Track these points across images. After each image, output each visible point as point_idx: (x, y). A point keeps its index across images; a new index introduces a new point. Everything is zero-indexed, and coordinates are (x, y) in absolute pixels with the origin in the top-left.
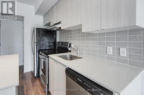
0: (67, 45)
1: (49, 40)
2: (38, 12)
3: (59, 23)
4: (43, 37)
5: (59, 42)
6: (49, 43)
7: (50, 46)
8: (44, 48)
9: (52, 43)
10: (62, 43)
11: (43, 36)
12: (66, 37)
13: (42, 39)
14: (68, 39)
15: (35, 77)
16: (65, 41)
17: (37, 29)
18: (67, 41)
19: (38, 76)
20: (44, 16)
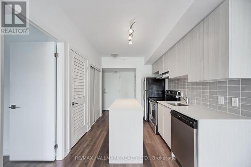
0: (176, 94)
1: (157, 88)
2: (147, 63)
3: (167, 73)
4: (152, 86)
5: (168, 91)
6: (157, 91)
7: (158, 94)
8: (153, 96)
9: (161, 91)
10: (171, 92)
11: (152, 84)
12: (175, 86)
13: (151, 88)
14: (178, 88)
15: (145, 121)
16: (174, 90)
17: (147, 78)
18: (176, 90)
19: (148, 120)
20: (153, 64)
